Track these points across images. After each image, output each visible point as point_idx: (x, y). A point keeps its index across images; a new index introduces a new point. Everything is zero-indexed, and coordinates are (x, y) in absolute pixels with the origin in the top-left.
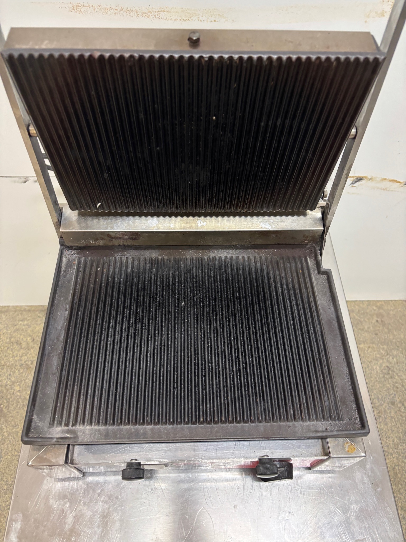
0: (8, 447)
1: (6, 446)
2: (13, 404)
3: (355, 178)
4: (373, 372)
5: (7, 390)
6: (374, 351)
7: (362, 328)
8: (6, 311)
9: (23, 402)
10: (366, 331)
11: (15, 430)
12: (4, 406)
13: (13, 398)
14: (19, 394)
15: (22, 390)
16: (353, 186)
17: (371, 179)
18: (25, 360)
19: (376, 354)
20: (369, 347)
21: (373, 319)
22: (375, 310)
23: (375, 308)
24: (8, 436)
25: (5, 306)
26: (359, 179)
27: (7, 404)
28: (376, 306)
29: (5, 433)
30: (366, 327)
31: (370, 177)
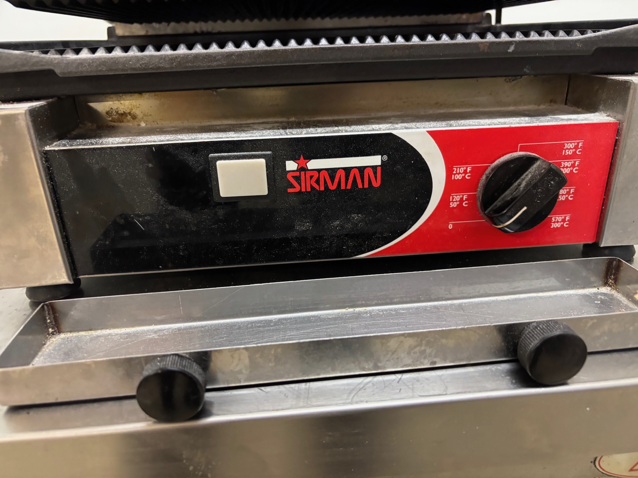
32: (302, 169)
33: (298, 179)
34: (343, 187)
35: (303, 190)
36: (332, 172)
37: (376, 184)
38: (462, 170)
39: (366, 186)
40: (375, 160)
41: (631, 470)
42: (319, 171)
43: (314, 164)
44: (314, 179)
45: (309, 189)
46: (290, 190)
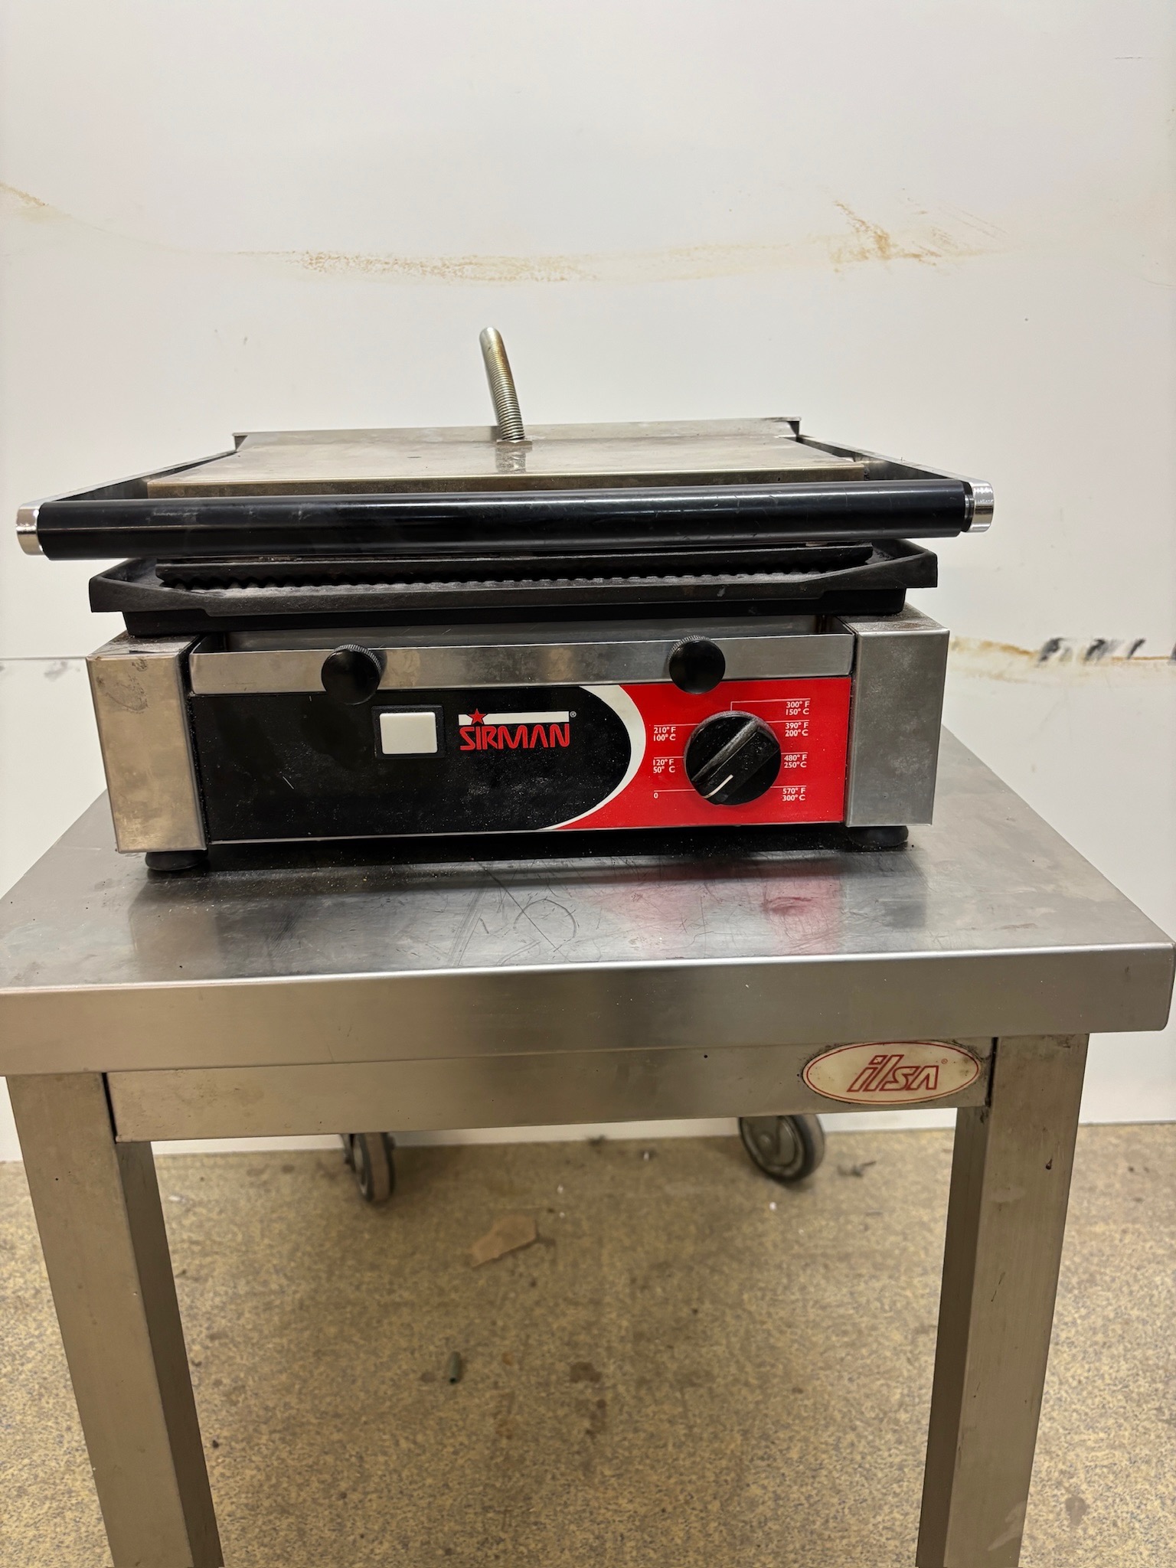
4: (1155, 1292)
6: (1145, 1241)
7: (1087, 1186)
10: (1104, 1194)
19: (1151, 1248)
20: (1125, 1232)
21: (1116, 1166)
22: (1116, 1146)
23: (1114, 1141)
28: (1119, 1137)
30: (1100, 1184)
32: (478, 724)
33: (472, 735)
34: (525, 746)
35: (479, 748)
36: (513, 728)
37: (565, 743)
38: (665, 730)
39: (553, 745)
40: (563, 717)
41: (850, 1090)
42: (497, 726)
43: (490, 719)
44: (492, 735)
45: (485, 747)
46: (463, 748)
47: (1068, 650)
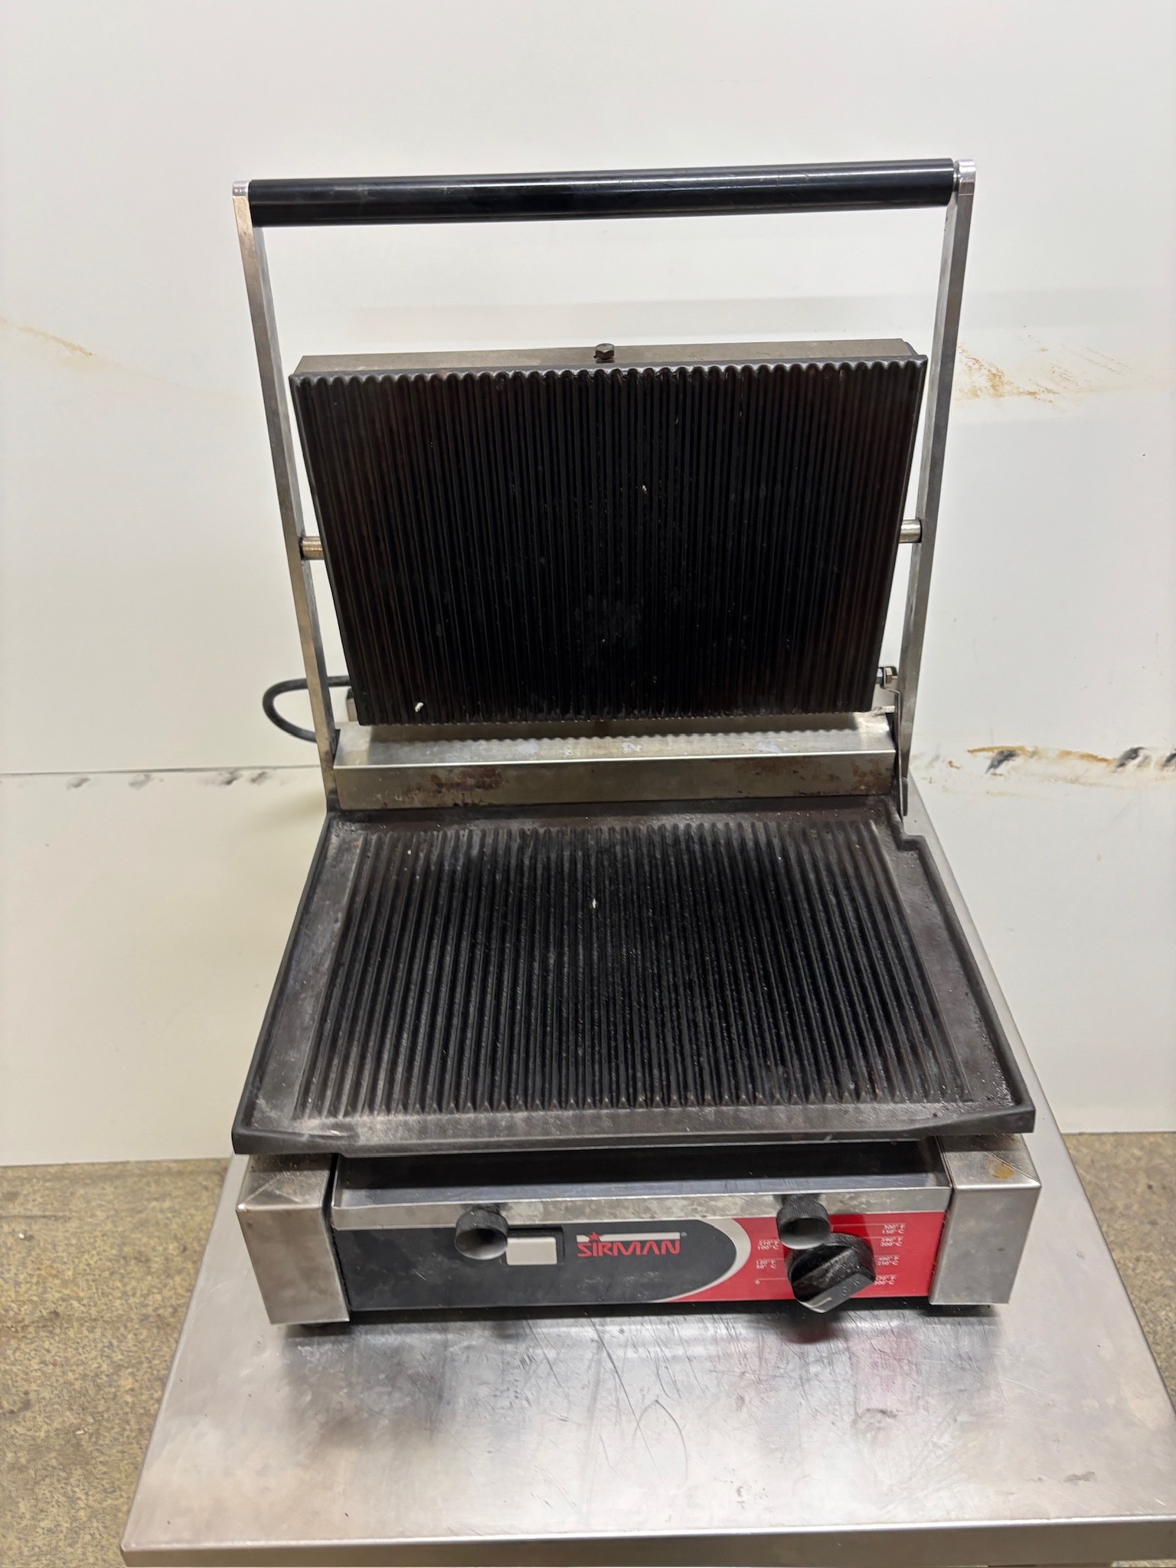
0: (84, 1554)
1: (79, 1551)
2: (113, 1428)
3: (996, 751)
4: (1159, 1328)
5: (99, 1387)
6: (1155, 1271)
7: (1109, 1206)
8: (117, 1177)
9: (138, 1423)
10: (1122, 1215)
11: (110, 1501)
12: (85, 1432)
13: (112, 1411)
14: (129, 1399)
15: (141, 1388)
16: (995, 774)
17: (1034, 754)
18: (156, 1306)
19: (1161, 1278)
20: (1138, 1260)
21: (1137, 1182)
22: (1139, 1159)
23: (1137, 1152)
24: (89, 1520)
25: (116, 1164)
26: (1006, 753)
27: (95, 1427)
28: (1142, 1148)
29: (82, 1513)
30: (1120, 1205)
31: (1030, 749)
32: (595, 1241)
33: (589, 1247)
34: (638, 1251)
35: (595, 1254)
36: (626, 1244)
37: (675, 1250)
38: (768, 1244)
39: (663, 1251)
40: (676, 1236)
42: (612, 1243)
43: (605, 1238)
44: (607, 1247)
45: (601, 1254)
46: (580, 1255)
47: (1146, 758)
